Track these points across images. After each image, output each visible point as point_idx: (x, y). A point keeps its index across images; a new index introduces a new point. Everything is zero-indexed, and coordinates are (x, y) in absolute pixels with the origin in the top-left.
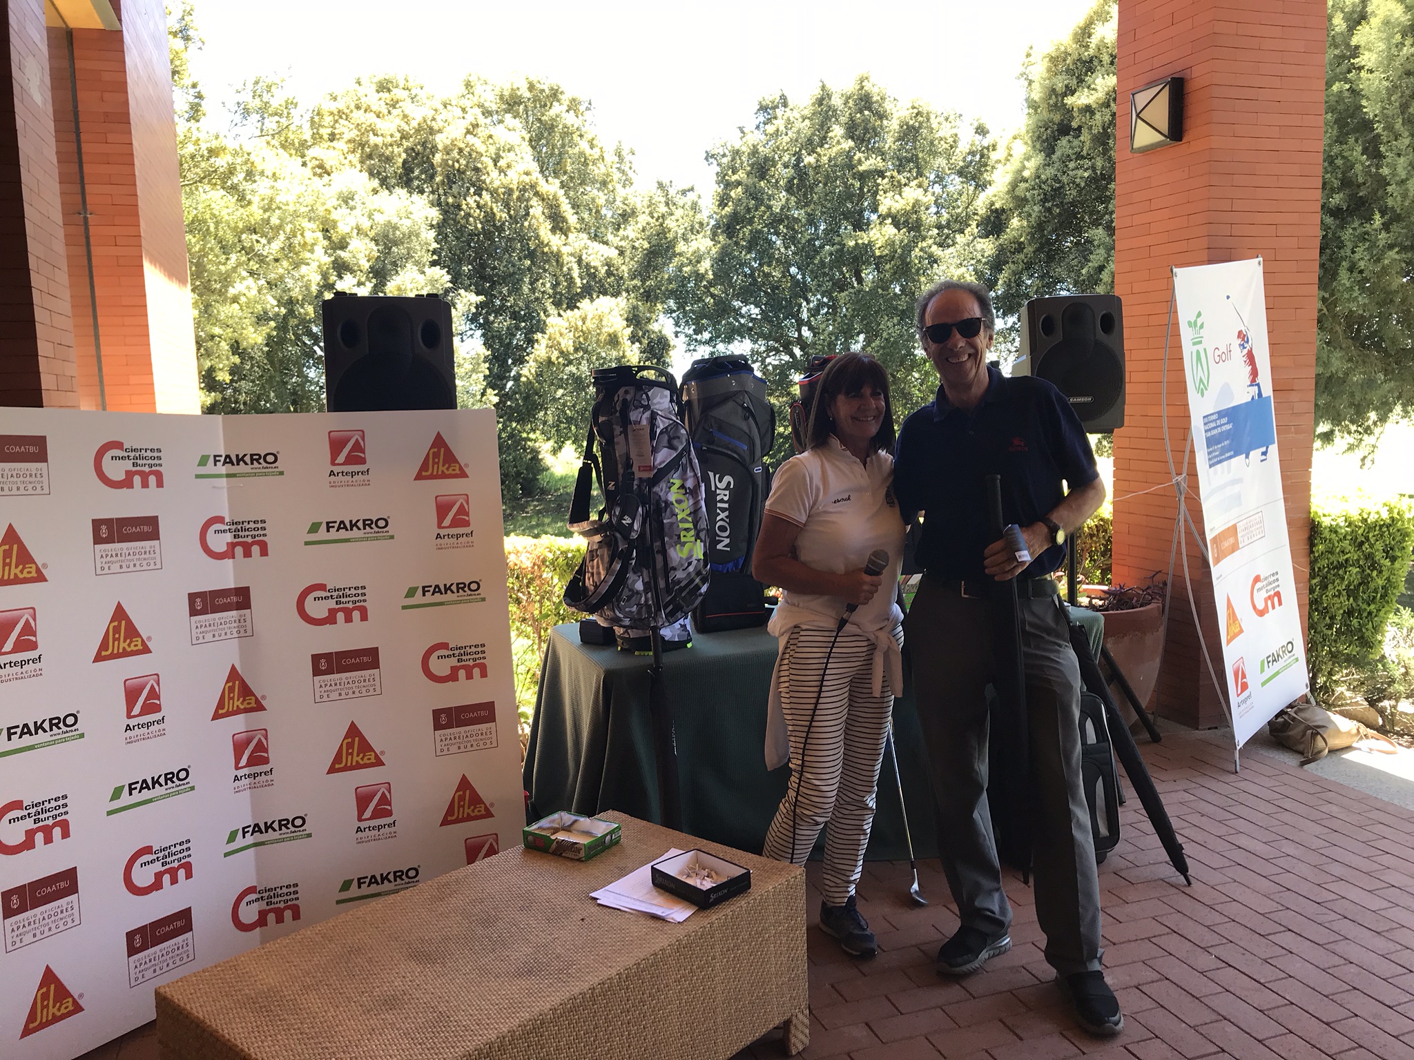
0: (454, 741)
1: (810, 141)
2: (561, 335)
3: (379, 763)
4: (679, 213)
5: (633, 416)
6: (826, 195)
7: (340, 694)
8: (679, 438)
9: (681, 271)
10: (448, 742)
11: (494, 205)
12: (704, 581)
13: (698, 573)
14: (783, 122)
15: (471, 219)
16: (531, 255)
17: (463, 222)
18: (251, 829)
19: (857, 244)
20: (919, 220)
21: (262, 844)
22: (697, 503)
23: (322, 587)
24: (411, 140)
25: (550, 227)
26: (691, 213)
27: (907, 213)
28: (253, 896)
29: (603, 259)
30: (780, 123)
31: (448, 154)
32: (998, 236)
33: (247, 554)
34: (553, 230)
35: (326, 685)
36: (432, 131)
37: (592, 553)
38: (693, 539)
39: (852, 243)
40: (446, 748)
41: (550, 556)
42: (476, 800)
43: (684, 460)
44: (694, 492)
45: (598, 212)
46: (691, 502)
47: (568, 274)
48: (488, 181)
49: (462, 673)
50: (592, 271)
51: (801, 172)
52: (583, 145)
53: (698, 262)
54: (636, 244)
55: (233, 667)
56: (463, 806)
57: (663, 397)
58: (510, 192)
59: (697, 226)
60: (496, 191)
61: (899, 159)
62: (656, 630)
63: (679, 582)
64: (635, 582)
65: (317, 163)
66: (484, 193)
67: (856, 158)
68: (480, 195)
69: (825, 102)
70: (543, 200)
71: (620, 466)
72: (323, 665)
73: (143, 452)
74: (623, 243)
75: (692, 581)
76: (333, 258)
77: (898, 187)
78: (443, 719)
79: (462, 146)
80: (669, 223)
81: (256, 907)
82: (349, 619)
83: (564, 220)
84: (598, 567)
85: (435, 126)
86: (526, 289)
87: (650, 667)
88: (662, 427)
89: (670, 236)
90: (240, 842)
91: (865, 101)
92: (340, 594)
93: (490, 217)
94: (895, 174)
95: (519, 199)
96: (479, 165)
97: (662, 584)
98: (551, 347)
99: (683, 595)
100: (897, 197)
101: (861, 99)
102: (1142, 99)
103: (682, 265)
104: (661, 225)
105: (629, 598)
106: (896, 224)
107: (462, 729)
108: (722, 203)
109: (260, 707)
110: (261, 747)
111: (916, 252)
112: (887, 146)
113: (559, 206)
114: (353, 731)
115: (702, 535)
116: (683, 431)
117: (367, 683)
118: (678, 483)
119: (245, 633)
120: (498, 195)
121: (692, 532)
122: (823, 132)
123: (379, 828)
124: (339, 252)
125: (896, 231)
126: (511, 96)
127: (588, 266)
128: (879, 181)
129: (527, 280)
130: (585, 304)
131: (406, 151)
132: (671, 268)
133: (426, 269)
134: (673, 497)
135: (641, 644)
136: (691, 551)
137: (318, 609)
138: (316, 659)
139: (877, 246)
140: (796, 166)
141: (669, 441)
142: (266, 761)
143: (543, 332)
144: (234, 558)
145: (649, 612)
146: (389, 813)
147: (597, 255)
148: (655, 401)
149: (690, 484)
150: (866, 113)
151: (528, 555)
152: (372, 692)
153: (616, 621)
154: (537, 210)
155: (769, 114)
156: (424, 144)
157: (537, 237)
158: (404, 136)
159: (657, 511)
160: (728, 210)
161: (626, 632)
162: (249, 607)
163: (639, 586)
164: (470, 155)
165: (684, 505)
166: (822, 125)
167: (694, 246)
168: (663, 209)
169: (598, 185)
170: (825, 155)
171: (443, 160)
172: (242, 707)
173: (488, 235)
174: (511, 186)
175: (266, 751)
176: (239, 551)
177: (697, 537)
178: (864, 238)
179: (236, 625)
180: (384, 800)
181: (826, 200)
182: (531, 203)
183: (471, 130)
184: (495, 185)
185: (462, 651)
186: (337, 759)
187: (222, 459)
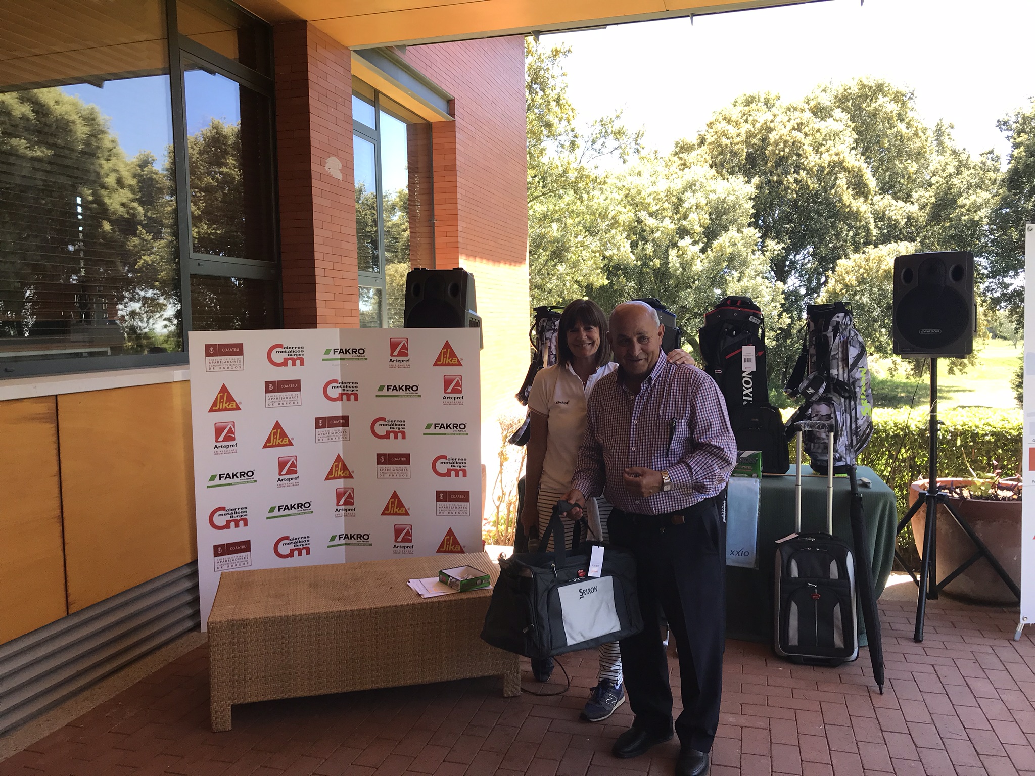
0: (446, 509)
2: (847, 272)
3: (407, 514)
4: (966, 173)
7: (390, 476)
9: (960, 220)
10: (443, 509)
11: (809, 180)
15: (789, 191)
16: (836, 214)
17: (783, 193)
18: (344, 536)
21: (349, 544)
23: (383, 419)
24: (756, 138)
25: (852, 193)
29: (904, 213)
31: (777, 146)
33: (348, 399)
34: (855, 195)
35: (382, 470)
36: (769, 130)
40: (441, 512)
42: (456, 542)
45: (909, 177)
47: (866, 227)
48: (805, 163)
49: (453, 473)
50: (893, 223)
52: (901, 127)
53: (976, 211)
55: (339, 455)
56: (449, 545)
58: (822, 169)
60: (811, 169)
66: (801, 172)
68: (798, 173)
70: (849, 172)
72: (382, 459)
76: (677, 226)
78: (441, 496)
79: (788, 138)
80: (955, 181)
82: (396, 437)
83: (866, 186)
85: (772, 126)
89: (955, 191)
90: (336, 541)
92: (392, 423)
93: (805, 189)
95: (829, 173)
96: (801, 152)
103: (962, 215)
104: (948, 183)
107: (451, 503)
109: (351, 477)
110: (350, 496)
113: (862, 175)
114: (395, 495)
117: (403, 472)
119: (346, 439)
120: (813, 172)
123: (405, 547)
124: (684, 223)
126: (843, 94)
127: (888, 219)
133: (745, 229)
137: (381, 430)
138: (379, 456)
142: (352, 504)
143: (834, 270)
144: (342, 400)
146: (410, 541)
147: (898, 210)
152: (406, 477)
154: (842, 181)
156: (763, 140)
157: (841, 200)
158: (751, 136)
162: (348, 426)
164: (794, 145)
171: (773, 150)
172: (342, 475)
174: (823, 165)
175: (353, 499)
176: (345, 397)
179: (341, 434)
180: (408, 533)
182: (839, 175)
183: (796, 127)
184: (810, 166)
185: (453, 461)
186: (386, 508)
187: (339, 351)
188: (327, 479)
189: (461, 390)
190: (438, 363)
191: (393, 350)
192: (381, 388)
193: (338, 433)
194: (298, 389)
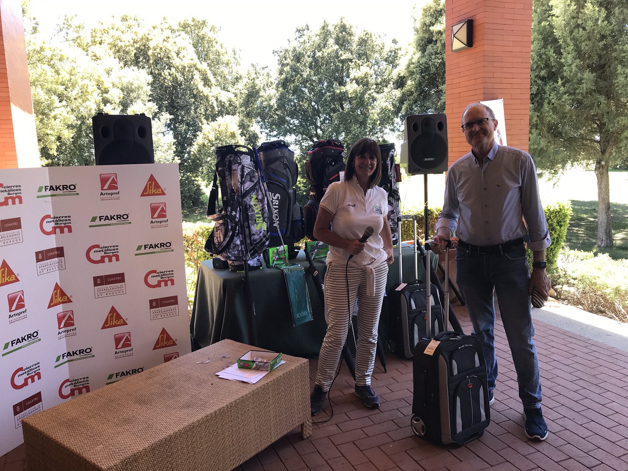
0: (159, 313)
1: (319, 46)
2: (209, 133)
3: (125, 323)
4: (261, 77)
5: (234, 167)
6: (327, 70)
7: (107, 294)
8: (254, 177)
9: (262, 104)
10: (156, 313)
11: (177, 74)
12: (267, 240)
13: (265, 236)
14: (307, 37)
15: (166, 80)
16: (195, 96)
17: (162, 81)
18: (66, 355)
19: (340, 92)
20: (367, 81)
21: (72, 360)
22: (263, 206)
23: (98, 246)
24: (139, 44)
25: (203, 84)
26: (267, 78)
27: (362, 78)
28: (68, 383)
29: (227, 98)
30: (305, 38)
31: (155, 50)
32: (402, 88)
33: (62, 232)
34: (204, 85)
35: (100, 290)
36: (148, 40)
37: (216, 228)
38: (262, 221)
39: (338, 91)
40: (155, 316)
41: (201, 231)
42: (169, 338)
43: (257, 187)
44: (262, 201)
45: (225, 77)
46: (261, 205)
47: (212, 105)
48: (174, 63)
49: (163, 284)
50: (223, 104)
51: (315, 60)
52: (217, 47)
53: (270, 100)
54: (242, 92)
55: (57, 283)
56: (163, 341)
57: (247, 159)
58: (184, 68)
59: (270, 84)
60: (177, 67)
61: (359, 54)
62: (246, 261)
63: (256, 240)
64: (236, 240)
65: (93, 54)
66: (172, 68)
67: (340, 53)
68: (170, 69)
69: (325, 28)
70: (200, 71)
71: (228, 189)
72: (99, 281)
73: (12, 187)
74: (237, 91)
75: (262, 240)
76: (102, 98)
77: (358, 66)
78: (154, 304)
79: (162, 47)
80: (257, 82)
81: (69, 388)
82: (110, 261)
83: (209, 81)
84: (220, 234)
85: (149, 37)
86: (192, 112)
87: (243, 277)
88: (247, 172)
89: (257, 88)
90: (61, 361)
91: (343, 28)
92: (106, 249)
93: (175, 79)
94: (357, 61)
95: (188, 71)
96: (170, 56)
97: (248, 241)
98: (204, 138)
99: (258, 246)
100: (358, 71)
101: (341, 27)
102: (455, 29)
103: (263, 101)
104: (253, 83)
105: (234, 248)
106: (358, 83)
107: (163, 308)
108: (281, 74)
109: (69, 301)
110: (70, 318)
111: (367, 96)
112: (353, 48)
113: (207, 74)
114: (113, 310)
115: (266, 219)
116: (256, 174)
117: (119, 289)
118: (255, 197)
119: (62, 268)
120: (179, 69)
121: (261, 219)
122: (325, 42)
123: (125, 352)
124: (105, 95)
125: (358, 86)
126: (184, 24)
127: (221, 102)
128: (350, 63)
129: (193, 108)
130: (219, 119)
131: (136, 49)
132: (258, 103)
133: (146, 103)
134: (252, 203)
135: (240, 268)
136: (261, 226)
137: (95, 256)
138: (95, 279)
139: (349, 93)
140: (313, 57)
141: (250, 178)
142: (73, 324)
143: (201, 131)
144: (55, 233)
145: (243, 253)
146: (130, 345)
147: (225, 97)
148: (243, 161)
149: (260, 197)
150: (344, 33)
151: (191, 231)
152: (121, 293)
153: (228, 258)
154: (197, 76)
155: (301, 33)
156: (144, 46)
157: (197, 89)
158: (135, 42)
159: (246, 209)
160: (283, 76)
161: (233, 263)
162: (63, 256)
163: (238, 242)
164: (166, 51)
165: (258, 207)
166: (324, 39)
167: (268, 92)
168: (254, 76)
169: (224, 65)
170: (326, 52)
171: (153, 53)
172: (61, 301)
173: (174, 87)
174: (185, 65)
175: (73, 320)
176: (58, 230)
177: (264, 220)
178: (343, 89)
179: (57, 264)
180: (128, 340)
181: (327, 72)
182: (194, 73)
183: (166, 39)
184: (177, 65)
185: (162, 274)
186: (106, 322)
187: (49, 188)
188: (50, 307)
189: (166, 215)
190: (145, 193)
191: (103, 184)
192: (94, 219)
193: (55, 263)
194: (19, 227)
